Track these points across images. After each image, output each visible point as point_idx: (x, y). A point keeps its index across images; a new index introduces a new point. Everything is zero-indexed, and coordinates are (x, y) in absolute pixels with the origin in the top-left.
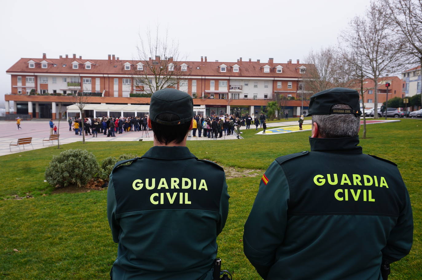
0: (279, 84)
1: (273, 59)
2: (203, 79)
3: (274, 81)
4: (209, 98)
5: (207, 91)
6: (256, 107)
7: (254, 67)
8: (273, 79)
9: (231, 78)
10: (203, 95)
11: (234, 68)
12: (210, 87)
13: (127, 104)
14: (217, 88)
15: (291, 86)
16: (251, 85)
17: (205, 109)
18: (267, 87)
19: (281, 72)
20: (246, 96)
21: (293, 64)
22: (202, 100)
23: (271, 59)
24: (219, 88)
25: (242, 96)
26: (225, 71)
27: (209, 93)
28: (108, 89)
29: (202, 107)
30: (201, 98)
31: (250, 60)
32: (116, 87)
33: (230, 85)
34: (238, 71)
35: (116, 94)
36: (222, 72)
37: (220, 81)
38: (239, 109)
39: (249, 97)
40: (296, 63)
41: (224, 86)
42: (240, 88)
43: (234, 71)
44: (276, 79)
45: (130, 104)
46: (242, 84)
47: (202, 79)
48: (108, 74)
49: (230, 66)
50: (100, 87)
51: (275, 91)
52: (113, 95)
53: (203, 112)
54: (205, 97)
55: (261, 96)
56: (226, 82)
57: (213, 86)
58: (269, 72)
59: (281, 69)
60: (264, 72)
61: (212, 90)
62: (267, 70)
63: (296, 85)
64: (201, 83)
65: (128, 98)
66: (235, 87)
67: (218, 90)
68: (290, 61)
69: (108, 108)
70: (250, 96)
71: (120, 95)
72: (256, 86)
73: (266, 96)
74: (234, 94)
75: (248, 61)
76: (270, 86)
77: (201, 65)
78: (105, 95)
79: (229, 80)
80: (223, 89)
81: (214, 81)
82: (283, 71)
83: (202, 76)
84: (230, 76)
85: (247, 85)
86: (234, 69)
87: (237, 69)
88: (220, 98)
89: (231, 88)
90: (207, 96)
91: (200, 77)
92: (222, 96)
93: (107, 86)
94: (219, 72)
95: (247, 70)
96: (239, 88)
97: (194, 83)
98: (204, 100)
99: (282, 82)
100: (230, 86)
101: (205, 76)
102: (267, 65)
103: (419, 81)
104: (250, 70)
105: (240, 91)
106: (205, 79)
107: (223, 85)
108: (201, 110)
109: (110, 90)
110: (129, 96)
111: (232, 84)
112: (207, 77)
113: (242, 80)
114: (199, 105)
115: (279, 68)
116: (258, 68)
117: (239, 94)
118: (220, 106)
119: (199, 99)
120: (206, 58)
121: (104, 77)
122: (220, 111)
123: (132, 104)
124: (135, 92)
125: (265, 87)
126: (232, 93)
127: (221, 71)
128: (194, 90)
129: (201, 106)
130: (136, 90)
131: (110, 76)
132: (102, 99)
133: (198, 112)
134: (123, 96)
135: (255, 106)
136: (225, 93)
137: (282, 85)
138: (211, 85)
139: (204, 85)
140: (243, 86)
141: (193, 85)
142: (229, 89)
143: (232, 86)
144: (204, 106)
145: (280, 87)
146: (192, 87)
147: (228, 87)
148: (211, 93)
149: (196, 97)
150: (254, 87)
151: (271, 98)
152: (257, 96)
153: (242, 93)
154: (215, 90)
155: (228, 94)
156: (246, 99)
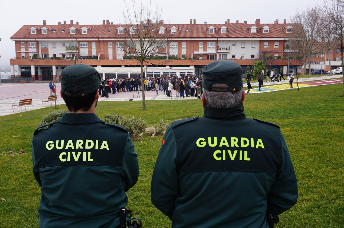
0: (266, 44)
1: (260, 19)
2: (192, 41)
3: (261, 41)
4: (198, 59)
5: (195, 52)
6: (243, 67)
7: (241, 28)
8: (260, 39)
9: (219, 39)
10: (192, 56)
11: (222, 30)
12: (199, 48)
13: (120, 66)
14: (205, 49)
15: (277, 46)
16: (239, 46)
17: (194, 70)
18: (254, 47)
19: (268, 32)
20: (233, 57)
21: (279, 24)
22: (191, 61)
23: (258, 19)
24: (208, 49)
25: (229, 57)
26: (213, 33)
27: (198, 54)
28: (103, 53)
29: (191, 67)
30: (190, 59)
31: (237, 21)
32: (110, 51)
33: (218, 46)
34: (226, 33)
35: (111, 57)
36: (211, 34)
37: (208, 42)
39: (236, 57)
40: (283, 23)
41: (212, 47)
42: (228, 49)
43: (222, 33)
44: (263, 39)
45: (124, 66)
46: (230, 44)
47: (191, 41)
48: (103, 38)
49: (218, 28)
50: (96, 50)
51: (262, 51)
52: (108, 58)
53: (192, 73)
54: (194, 58)
55: (248, 56)
56: (214, 43)
57: (202, 47)
58: (256, 33)
59: (268, 30)
60: (251, 33)
61: (201, 51)
62: (254, 30)
63: (282, 45)
64: (190, 44)
65: (121, 60)
66: (223, 48)
67: (206, 51)
68: (277, 22)
69: (104, 70)
70: (238, 57)
71: (115, 58)
72: (243, 47)
73: (253, 56)
74: (222, 55)
75: (236, 22)
76: (257, 46)
77: (190, 28)
78: (100, 58)
79: (217, 41)
80: (211, 50)
81: (202, 43)
82: (270, 31)
83: (191, 38)
84: (217, 38)
85: (234, 45)
86: (222, 31)
87: (225, 31)
88: (208, 59)
89: (219, 48)
90: (196, 57)
91: (189, 39)
92: (210, 56)
93: (102, 50)
94: (208, 33)
95: (234, 31)
96: (226, 49)
97: (184, 45)
98: (193, 61)
99: (269, 43)
101: (194, 38)
102: (254, 26)
104: (237, 32)
105: (228, 51)
106: (194, 41)
108: (190, 71)
109: (105, 54)
110: (123, 59)
111: (220, 45)
112: (195, 39)
113: (230, 41)
114: (189, 66)
115: (266, 28)
116: (245, 29)
117: (226, 55)
119: (189, 60)
120: (195, 20)
121: (99, 41)
123: (126, 66)
124: (128, 55)
125: (252, 47)
126: (220, 54)
127: (209, 33)
128: (184, 51)
130: (129, 53)
131: (104, 40)
132: (98, 61)
133: (187, 73)
134: (117, 59)
136: (213, 54)
137: (269, 45)
138: (199, 46)
139: (193, 47)
140: (230, 47)
141: (182, 47)
142: (218, 50)
143: (220, 47)
144: (193, 66)
145: (266, 47)
146: (182, 49)
147: (217, 48)
148: (200, 54)
149: (185, 59)
150: (241, 47)
151: (258, 58)
152: (244, 56)
153: (230, 53)
154: (204, 51)
155: (216, 55)
156: (234, 59)
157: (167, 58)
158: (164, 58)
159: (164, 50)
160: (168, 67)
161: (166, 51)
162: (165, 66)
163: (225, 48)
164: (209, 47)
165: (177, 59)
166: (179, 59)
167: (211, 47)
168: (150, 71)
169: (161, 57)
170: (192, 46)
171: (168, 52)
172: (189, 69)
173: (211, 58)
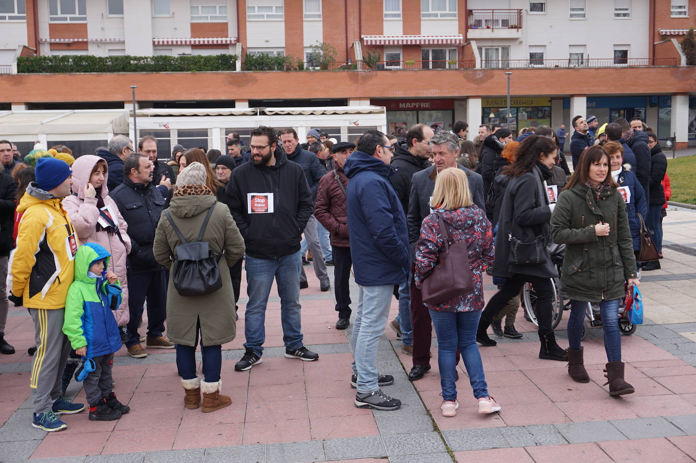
5: (369, 38)
10: (359, 55)
12: (382, 21)
13: (5, 106)
14: (412, 22)
16: (560, 8)
18: (625, 15)
20: (536, 58)
22: (355, 78)
24: (422, 23)
25: (519, 57)
27: (381, 47)
29: (353, 106)
30: (349, 66)
33: (469, 8)
39: (549, 61)
41: (442, 15)
42: (511, 23)
45: (23, 107)
51: (663, 31)
54: (368, 63)
55: (600, 56)
57: (398, 15)
61: (392, 30)
64: (342, 3)
65: (9, 76)
66: (489, 17)
67: (417, 31)
70: (555, 58)
72: (577, 13)
73: (622, 56)
74: (486, 50)
80: (439, 26)
85: (539, 8)
88: (425, 66)
89: (472, 21)
90: (377, 56)
92: (434, 56)
96: (505, 23)
97: (312, 7)
98: (365, 79)
100: (470, 13)
105: (511, 33)
107: (439, 12)
108: (365, 121)
110: (14, 71)
111: (480, 5)
114: (343, 102)
117: (506, 50)
118: (428, 105)
119: (345, 74)
123: (32, 106)
124: (46, 52)
125: (618, 15)
126: (480, 44)
128: (313, 35)
129: (351, 102)
130: (53, 46)
133: (350, 130)
136: (451, 45)
137: (691, 2)
138: (385, 12)
139: (356, 15)
140: (524, 13)
141: (307, 16)
142: (467, 27)
143: (476, 16)
144: (362, 102)
145: (681, 13)
146: (305, 24)
147: (463, 20)
148: (389, 47)
149: (325, 67)
150: (571, 15)
151: (646, 62)
152: (582, 55)
153: (521, 42)
154: (405, 32)
155: (463, 49)
156: (541, 69)
157: (238, 65)
158: (226, 63)
159: (222, 29)
160: (242, 107)
161: (232, 36)
162: (231, 104)
163: (500, 17)
164: (431, 12)
165: (288, 69)
166: (295, 69)
167: (436, 15)
168: (156, 127)
169: (208, 59)
170: (350, 9)
171: (238, 40)
172: (359, 113)
173: (439, 63)
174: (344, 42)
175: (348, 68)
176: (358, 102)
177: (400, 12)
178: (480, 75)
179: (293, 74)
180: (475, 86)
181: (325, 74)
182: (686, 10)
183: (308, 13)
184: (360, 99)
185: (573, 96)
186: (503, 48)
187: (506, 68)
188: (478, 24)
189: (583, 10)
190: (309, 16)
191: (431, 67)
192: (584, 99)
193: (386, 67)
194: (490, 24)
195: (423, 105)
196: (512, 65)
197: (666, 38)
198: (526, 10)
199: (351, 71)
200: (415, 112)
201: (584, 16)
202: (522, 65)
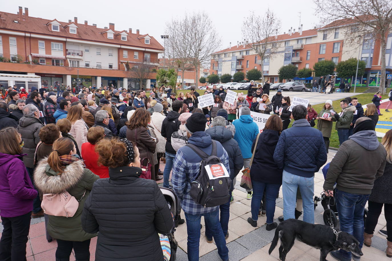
0: (125, 53)
1: (114, 24)
2: (28, 37)
3: (119, 49)
5: (34, 54)
7: (92, 31)
8: (119, 46)
9: (68, 40)
10: (30, 59)
11: (70, 28)
12: (38, 49)
14: (48, 51)
15: (137, 56)
16: (93, 52)
17: (39, 79)
18: (111, 56)
19: (126, 40)
20: (87, 65)
21: (132, 34)
22: (29, 66)
23: (112, 24)
24: (52, 52)
25: (82, 64)
26: (59, 31)
27: (38, 57)
30: (28, 63)
31: (86, 22)
33: (67, 49)
34: (76, 33)
36: (55, 31)
37: (52, 43)
38: (80, 80)
39: (91, 66)
40: (136, 33)
41: (58, 50)
42: (80, 54)
43: (70, 32)
44: (123, 47)
46: (82, 49)
47: (25, 37)
49: (65, 27)
51: (121, 61)
53: (37, 82)
54: (34, 62)
55: (105, 66)
56: (61, 45)
57: (44, 48)
58: (113, 39)
59: (126, 37)
60: (108, 38)
61: (42, 53)
62: (110, 35)
63: (142, 56)
64: (24, 42)
66: (73, 52)
67: (50, 54)
68: (131, 30)
70: (93, 65)
73: (111, 66)
74: (72, 61)
76: (115, 54)
77: (19, 19)
79: (65, 43)
80: (57, 53)
81: (43, 42)
82: (128, 40)
83: (25, 32)
84: (66, 38)
85: (88, 51)
86: (71, 30)
87: (75, 30)
88: (53, 65)
89: (67, 53)
90: (37, 60)
91: (23, 34)
92: (56, 62)
94: (50, 30)
95: (86, 33)
96: (78, 54)
97: (13, 42)
98: (33, 67)
99: (128, 52)
100: (67, 50)
101: (31, 33)
102: (110, 30)
103: (232, 62)
104: (89, 34)
105: (80, 57)
106: (30, 38)
107: (57, 49)
108: (32, 80)
111: (70, 48)
112: (33, 35)
113: (82, 44)
114: (25, 73)
115: (124, 35)
116: (98, 33)
117: (78, 62)
118: (54, 76)
119: (26, 65)
122: (55, 82)
125: (110, 55)
126: (70, 59)
127: (53, 30)
129: (28, 74)
133: (29, 82)
135: (102, 77)
136: (61, 59)
137: (128, 54)
138: (39, 47)
139: (29, 47)
140: (83, 52)
142: (66, 54)
143: (69, 51)
144: (32, 74)
145: (125, 57)
146: (10, 47)
147: (65, 52)
148: (41, 57)
149: (18, 62)
150: (97, 54)
151: (117, 69)
152: (100, 65)
153: (83, 60)
154: (46, 54)
155: (65, 60)
156: (88, 68)
163: (76, 52)
164: (54, 48)
165: (5, 62)
166: (7, 62)
167: (56, 50)
170: (27, 45)
172: (31, 77)
173: (58, 64)
174: (25, 54)
175: (27, 63)
176: (31, 74)
177: (44, 47)
178: (70, 69)
179: (7, 64)
180: (69, 72)
181: (19, 64)
182: (127, 56)
183: (11, 44)
184: (31, 73)
185: (97, 76)
186: (77, 61)
187: (78, 67)
188: (69, 54)
189: (100, 53)
190: (12, 45)
191: (55, 65)
192: (101, 77)
193: (40, 64)
194: (73, 54)
195: (53, 76)
196: (80, 66)
197: (122, 63)
198: (84, 51)
199: (28, 64)
200: (50, 78)
201: (100, 54)
202: (83, 67)
